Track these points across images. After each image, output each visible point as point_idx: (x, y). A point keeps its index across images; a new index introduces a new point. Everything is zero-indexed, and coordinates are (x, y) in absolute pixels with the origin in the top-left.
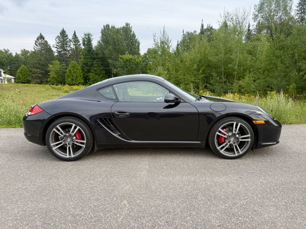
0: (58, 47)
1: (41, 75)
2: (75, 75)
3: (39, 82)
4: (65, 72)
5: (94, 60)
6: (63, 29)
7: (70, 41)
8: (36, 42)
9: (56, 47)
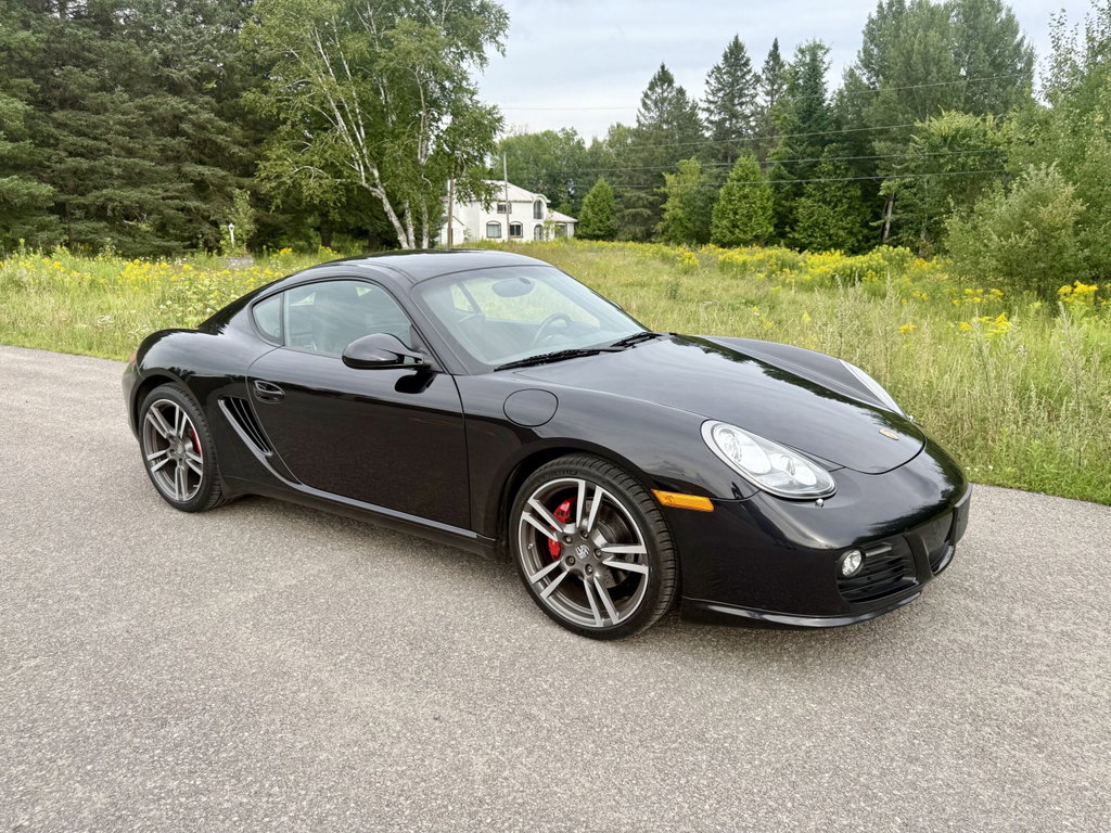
0: (712, 107)
1: (649, 212)
2: (744, 207)
3: (639, 235)
4: (713, 199)
5: (823, 146)
6: (737, 38)
7: (758, 79)
8: (646, 96)
9: (708, 110)
